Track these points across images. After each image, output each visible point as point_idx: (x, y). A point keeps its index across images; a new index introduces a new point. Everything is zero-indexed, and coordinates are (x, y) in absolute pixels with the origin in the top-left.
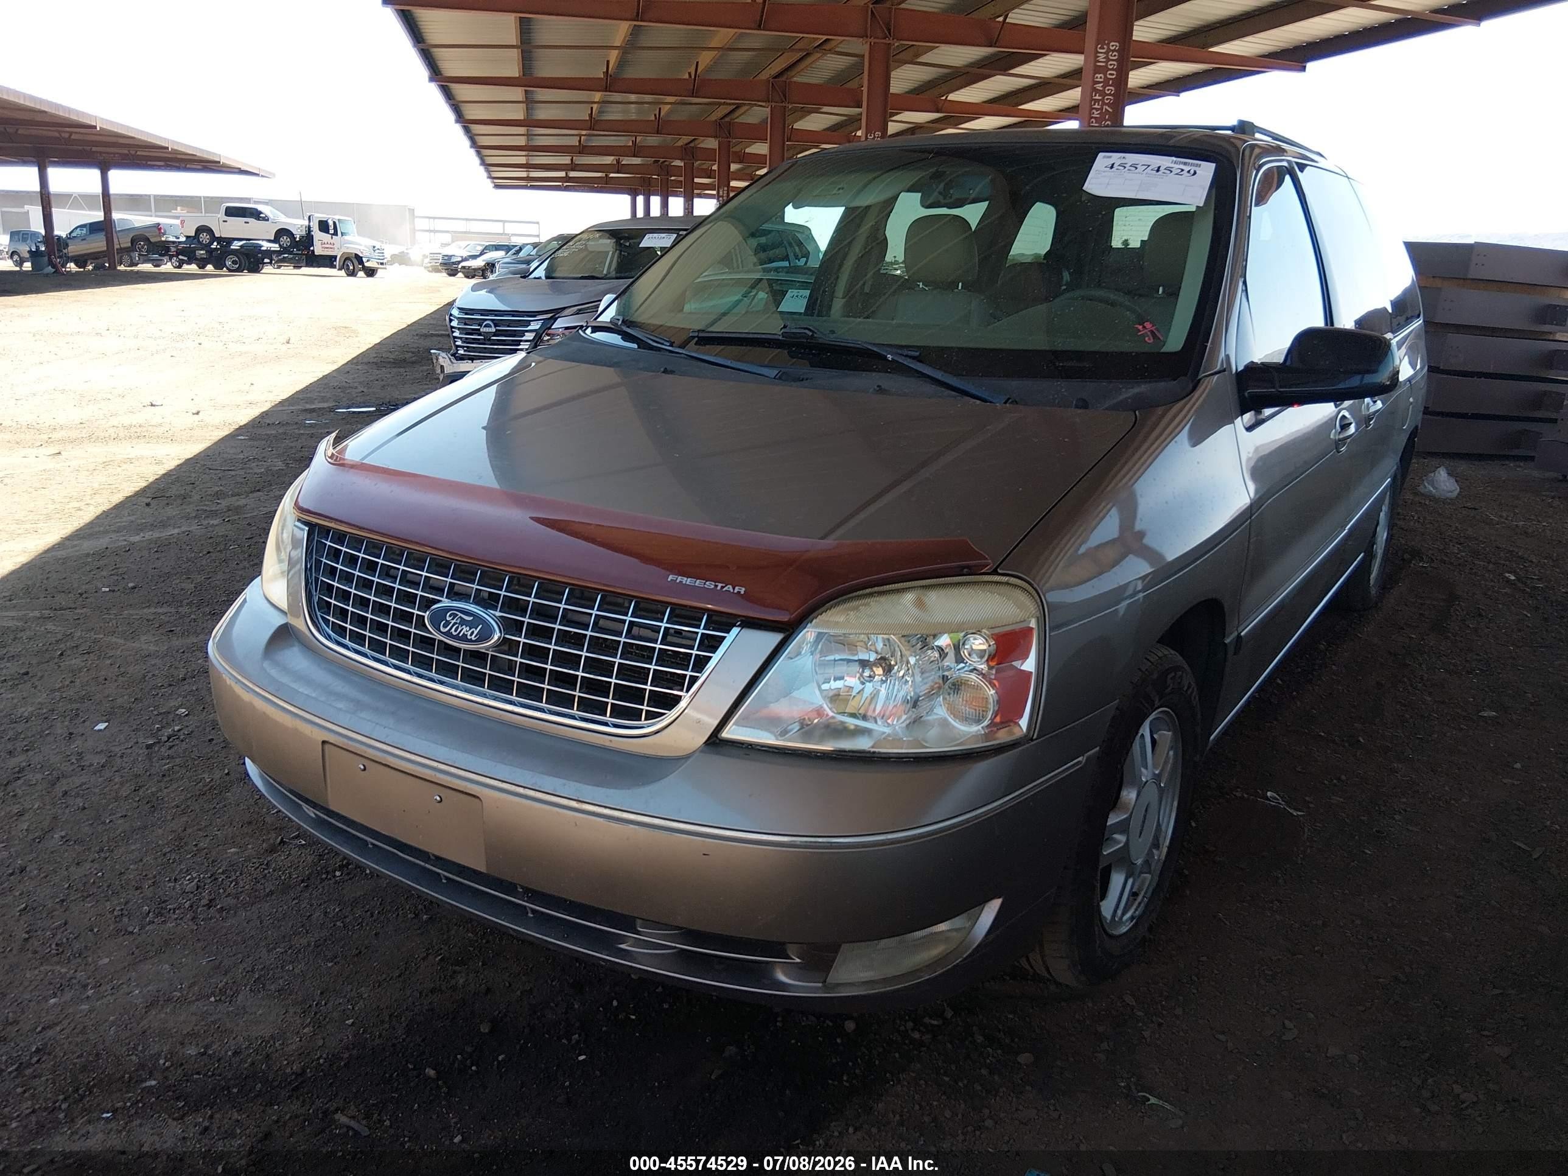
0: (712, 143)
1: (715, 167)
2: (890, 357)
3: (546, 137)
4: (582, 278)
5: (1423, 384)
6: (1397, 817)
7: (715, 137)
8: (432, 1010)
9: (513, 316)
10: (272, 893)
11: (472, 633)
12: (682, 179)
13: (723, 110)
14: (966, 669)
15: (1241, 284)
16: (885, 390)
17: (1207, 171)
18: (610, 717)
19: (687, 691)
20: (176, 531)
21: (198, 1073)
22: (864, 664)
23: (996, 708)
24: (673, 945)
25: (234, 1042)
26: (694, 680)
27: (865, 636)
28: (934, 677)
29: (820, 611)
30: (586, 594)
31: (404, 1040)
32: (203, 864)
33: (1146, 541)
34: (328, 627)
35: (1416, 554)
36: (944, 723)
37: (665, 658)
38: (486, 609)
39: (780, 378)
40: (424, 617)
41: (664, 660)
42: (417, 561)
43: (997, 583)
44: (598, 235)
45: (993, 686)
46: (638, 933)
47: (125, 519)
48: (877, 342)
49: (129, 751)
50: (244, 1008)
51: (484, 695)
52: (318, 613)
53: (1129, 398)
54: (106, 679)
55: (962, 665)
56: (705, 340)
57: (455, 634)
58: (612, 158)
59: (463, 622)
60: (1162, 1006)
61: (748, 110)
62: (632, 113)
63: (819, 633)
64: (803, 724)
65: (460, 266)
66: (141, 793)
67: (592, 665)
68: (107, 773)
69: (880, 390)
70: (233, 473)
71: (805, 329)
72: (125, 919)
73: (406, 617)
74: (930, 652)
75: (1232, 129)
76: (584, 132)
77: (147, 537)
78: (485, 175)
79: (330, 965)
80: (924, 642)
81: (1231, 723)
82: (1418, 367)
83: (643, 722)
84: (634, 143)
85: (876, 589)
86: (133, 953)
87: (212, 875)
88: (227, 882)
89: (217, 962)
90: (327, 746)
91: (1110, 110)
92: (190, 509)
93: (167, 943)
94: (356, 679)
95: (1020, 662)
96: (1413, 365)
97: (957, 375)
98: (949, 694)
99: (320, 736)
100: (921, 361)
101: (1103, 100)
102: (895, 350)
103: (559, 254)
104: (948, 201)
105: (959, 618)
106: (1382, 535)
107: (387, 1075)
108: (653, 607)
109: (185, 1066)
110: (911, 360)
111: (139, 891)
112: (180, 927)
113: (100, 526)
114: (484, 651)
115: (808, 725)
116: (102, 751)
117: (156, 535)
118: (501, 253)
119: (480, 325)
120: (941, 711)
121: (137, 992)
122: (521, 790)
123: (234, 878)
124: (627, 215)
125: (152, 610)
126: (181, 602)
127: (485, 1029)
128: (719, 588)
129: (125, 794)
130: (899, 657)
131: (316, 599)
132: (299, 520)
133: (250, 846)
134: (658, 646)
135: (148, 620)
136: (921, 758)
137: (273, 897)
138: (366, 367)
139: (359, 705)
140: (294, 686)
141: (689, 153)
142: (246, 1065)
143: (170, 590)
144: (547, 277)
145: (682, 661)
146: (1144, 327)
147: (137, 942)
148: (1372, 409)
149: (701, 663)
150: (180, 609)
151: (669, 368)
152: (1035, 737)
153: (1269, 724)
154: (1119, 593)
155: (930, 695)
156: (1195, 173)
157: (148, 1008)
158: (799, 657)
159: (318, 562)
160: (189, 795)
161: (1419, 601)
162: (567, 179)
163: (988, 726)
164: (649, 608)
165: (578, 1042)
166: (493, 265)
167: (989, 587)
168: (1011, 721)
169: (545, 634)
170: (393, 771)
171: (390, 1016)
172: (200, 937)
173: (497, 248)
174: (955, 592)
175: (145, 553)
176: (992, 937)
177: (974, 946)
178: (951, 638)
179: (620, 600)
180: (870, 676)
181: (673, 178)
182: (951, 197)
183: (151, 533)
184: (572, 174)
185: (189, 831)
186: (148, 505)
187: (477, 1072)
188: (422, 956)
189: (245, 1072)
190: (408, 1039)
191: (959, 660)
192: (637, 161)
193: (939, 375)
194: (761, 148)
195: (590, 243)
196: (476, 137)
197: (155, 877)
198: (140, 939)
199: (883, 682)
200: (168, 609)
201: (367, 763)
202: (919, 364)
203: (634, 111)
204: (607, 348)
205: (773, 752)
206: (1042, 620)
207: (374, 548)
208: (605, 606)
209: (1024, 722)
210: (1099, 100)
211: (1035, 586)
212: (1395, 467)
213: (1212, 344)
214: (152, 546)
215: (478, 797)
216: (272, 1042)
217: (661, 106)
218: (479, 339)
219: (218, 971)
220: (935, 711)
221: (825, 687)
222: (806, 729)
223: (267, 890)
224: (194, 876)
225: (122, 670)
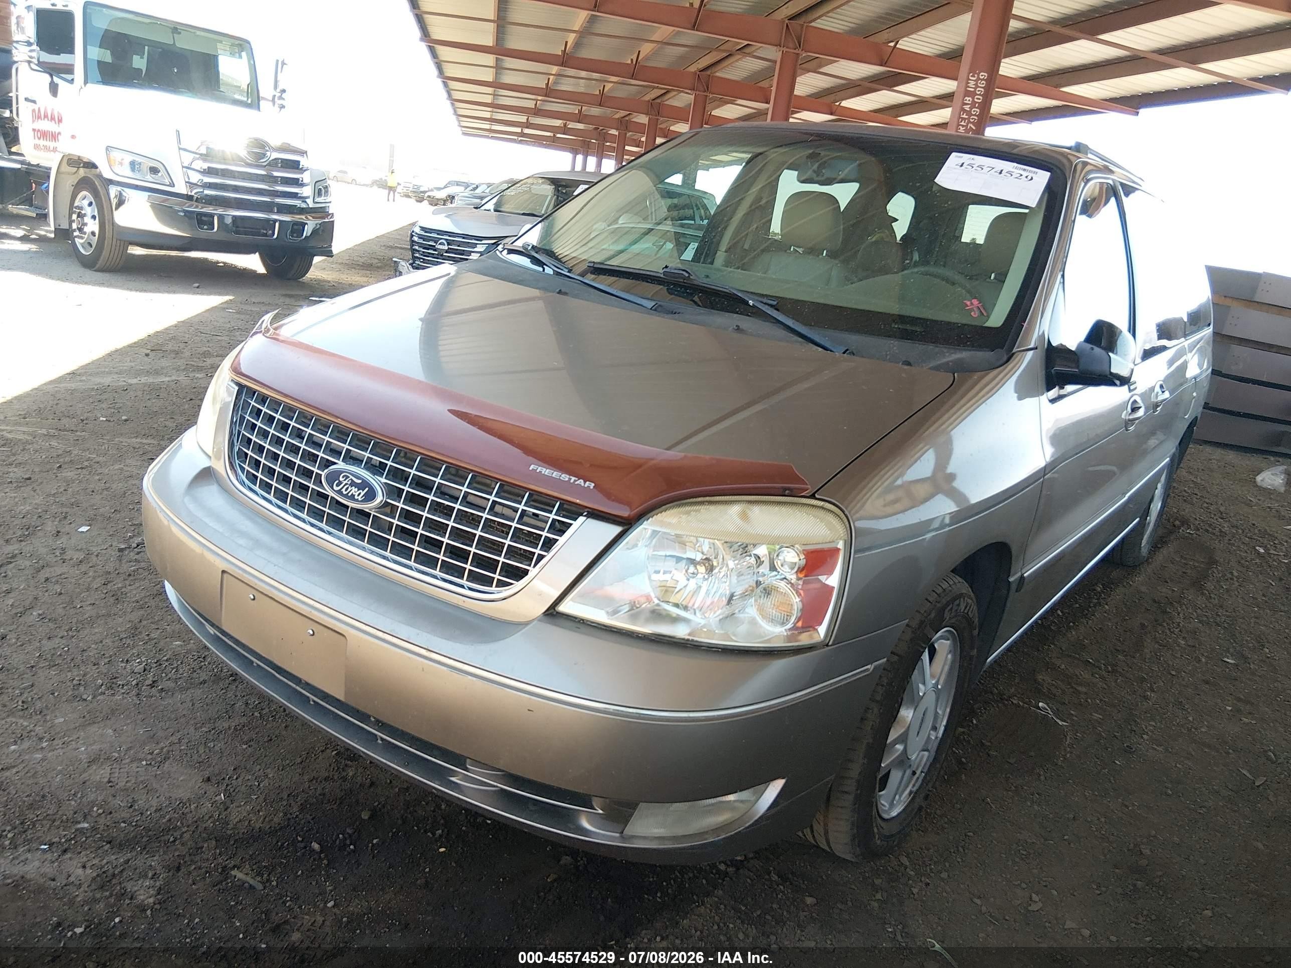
0: (643, 119)
1: (643, 139)
2: (751, 303)
3: (509, 98)
4: (524, 214)
5: (1206, 384)
6: (1145, 736)
7: (647, 114)
8: (324, 794)
9: (464, 238)
10: (205, 682)
11: (359, 494)
12: (615, 145)
13: (657, 93)
14: (778, 577)
15: (1060, 276)
16: (743, 330)
17: (1042, 177)
18: (467, 580)
19: (534, 566)
20: (167, 379)
21: (124, 822)
22: (692, 562)
23: (799, 615)
24: (495, 784)
25: (157, 800)
26: (541, 557)
27: (695, 539)
28: (750, 581)
29: (657, 511)
30: (460, 472)
31: (297, 816)
32: (151, 651)
33: (956, 484)
34: (243, 474)
35: (1185, 522)
36: (753, 622)
37: (518, 535)
38: (374, 474)
39: (655, 310)
40: (321, 475)
41: (519, 538)
42: (322, 427)
43: (813, 506)
44: (541, 181)
45: (799, 595)
46: (466, 769)
47: (126, 364)
48: (742, 289)
49: (104, 552)
50: (169, 773)
51: (364, 549)
52: (237, 461)
53: (951, 361)
54: (93, 491)
55: (775, 573)
56: (598, 270)
57: (345, 493)
58: (561, 121)
59: (353, 484)
60: (931, 869)
61: (674, 96)
62: (581, 87)
63: (654, 531)
64: (633, 606)
65: (426, 195)
66: (109, 587)
67: (457, 534)
68: (83, 568)
69: (738, 329)
70: (219, 338)
71: (684, 270)
72: (82, 688)
73: (308, 474)
74: (748, 558)
75: (1069, 148)
76: (540, 98)
77: (143, 381)
78: (456, 123)
79: (244, 747)
80: (745, 549)
81: (1015, 642)
82: (1205, 367)
83: (493, 589)
84: (580, 111)
85: (708, 498)
86: (84, 717)
87: (157, 661)
88: (169, 669)
89: (152, 733)
90: (225, 575)
91: (974, 128)
92: (181, 363)
93: (113, 711)
94: (260, 520)
95: (825, 577)
96: (1200, 365)
97: (805, 324)
98: (760, 597)
99: (224, 566)
100: (778, 310)
101: (968, 119)
102: (756, 298)
103: (507, 192)
104: (820, 178)
105: (776, 533)
106: (1156, 506)
107: (279, 844)
108: (516, 491)
109: (114, 815)
110: (769, 307)
111: (96, 666)
112: (125, 701)
113: (105, 368)
114: (367, 510)
115: (637, 608)
116: (81, 549)
117: (151, 380)
118: (462, 189)
119: (436, 242)
120: (751, 611)
121: (83, 749)
122: (380, 634)
123: (176, 665)
124: (569, 168)
125: (138, 440)
126: (163, 436)
127: (365, 816)
128: (572, 481)
129: (95, 586)
130: (721, 560)
131: (236, 449)
132: (232, 380)
133: (192, 642)
134: (514, 525)
135: (134, 448)
136: (727, 649)
137: (206, 685)
138: (337, 266)
139: (257, 544)
140: (207, 520)
141: (624, 125)
142: (164, 821)
143: (155, 426)
144: (496, 211)
145: (533, 539)
146: (972, 304)
147: (88, 708)
148: (1160, 398)
149: (549, 544)
150: (162, 442)
151: (563, 290)
152: (830, 644)
153: (1046, 647)
154: (924, 526)
155: (745, 595)
156: (1032, 179)
157: (91, 763)
158: (636, 549)
159: (242, 418)
160: (148, 594)
161: (1183, 561)
162: (522, 135)
163: (790, 629)
164: (510, 491)
165: (441, 836)
166: (453, 197)
167: (805, 509)
168: (811, 627)
169: (421, 502)
170: (275, 603)
171: (289, 795)
172: (141, 710)
173: (458, 184)
174: (776, 509)
175: (139, 393)
176: (773, 811)
177: (756, 818)
178: (768, 548)
179: (488, 482)
180: (693, 573)
181: (608, 144)
182: (823, 176)
183: (146, 378)
184: (527, 131)
185: (144, 623)
186: (147, 355)
187: (354, 851)
188: (321, 748)
189: (163, 826)
190: (300, 816)
191: (773, 568)
192: (580, 126)
193: (790, 322)
194: (682, 128)
195: (533, 187)
196: (452, 92)
197: (111, 656)
198: (91, 706)
199: (705, 579)
200: (152, 441)
201: (257, 595)
202: (775, 311)
203: (583, 85)
204: (516, 268)
205: (601, 629)
206: (849, 544)
207: (289, 411)
208: (475, 485)
209: (822, 630)
210: (965, 119)
211: (846, 512)
212: (1174, 450)
213: (1028, 324)
214: (146, 388)
215: (343, 635)
216: (188, 804)
217: (606, 84)
218: (433, 254)
219: (152, 740)
220: (747, 610)
221: (655, 577)
222: (634, 611)
223: (201, 679)
224: (143, 660)
225: (108, 485)
